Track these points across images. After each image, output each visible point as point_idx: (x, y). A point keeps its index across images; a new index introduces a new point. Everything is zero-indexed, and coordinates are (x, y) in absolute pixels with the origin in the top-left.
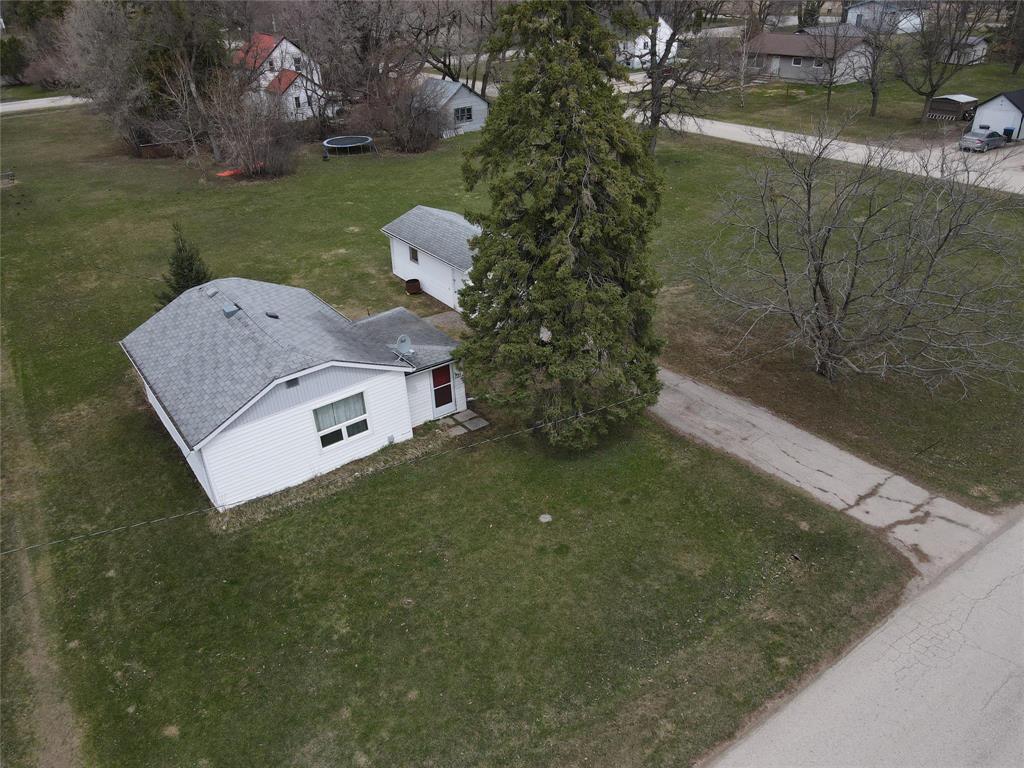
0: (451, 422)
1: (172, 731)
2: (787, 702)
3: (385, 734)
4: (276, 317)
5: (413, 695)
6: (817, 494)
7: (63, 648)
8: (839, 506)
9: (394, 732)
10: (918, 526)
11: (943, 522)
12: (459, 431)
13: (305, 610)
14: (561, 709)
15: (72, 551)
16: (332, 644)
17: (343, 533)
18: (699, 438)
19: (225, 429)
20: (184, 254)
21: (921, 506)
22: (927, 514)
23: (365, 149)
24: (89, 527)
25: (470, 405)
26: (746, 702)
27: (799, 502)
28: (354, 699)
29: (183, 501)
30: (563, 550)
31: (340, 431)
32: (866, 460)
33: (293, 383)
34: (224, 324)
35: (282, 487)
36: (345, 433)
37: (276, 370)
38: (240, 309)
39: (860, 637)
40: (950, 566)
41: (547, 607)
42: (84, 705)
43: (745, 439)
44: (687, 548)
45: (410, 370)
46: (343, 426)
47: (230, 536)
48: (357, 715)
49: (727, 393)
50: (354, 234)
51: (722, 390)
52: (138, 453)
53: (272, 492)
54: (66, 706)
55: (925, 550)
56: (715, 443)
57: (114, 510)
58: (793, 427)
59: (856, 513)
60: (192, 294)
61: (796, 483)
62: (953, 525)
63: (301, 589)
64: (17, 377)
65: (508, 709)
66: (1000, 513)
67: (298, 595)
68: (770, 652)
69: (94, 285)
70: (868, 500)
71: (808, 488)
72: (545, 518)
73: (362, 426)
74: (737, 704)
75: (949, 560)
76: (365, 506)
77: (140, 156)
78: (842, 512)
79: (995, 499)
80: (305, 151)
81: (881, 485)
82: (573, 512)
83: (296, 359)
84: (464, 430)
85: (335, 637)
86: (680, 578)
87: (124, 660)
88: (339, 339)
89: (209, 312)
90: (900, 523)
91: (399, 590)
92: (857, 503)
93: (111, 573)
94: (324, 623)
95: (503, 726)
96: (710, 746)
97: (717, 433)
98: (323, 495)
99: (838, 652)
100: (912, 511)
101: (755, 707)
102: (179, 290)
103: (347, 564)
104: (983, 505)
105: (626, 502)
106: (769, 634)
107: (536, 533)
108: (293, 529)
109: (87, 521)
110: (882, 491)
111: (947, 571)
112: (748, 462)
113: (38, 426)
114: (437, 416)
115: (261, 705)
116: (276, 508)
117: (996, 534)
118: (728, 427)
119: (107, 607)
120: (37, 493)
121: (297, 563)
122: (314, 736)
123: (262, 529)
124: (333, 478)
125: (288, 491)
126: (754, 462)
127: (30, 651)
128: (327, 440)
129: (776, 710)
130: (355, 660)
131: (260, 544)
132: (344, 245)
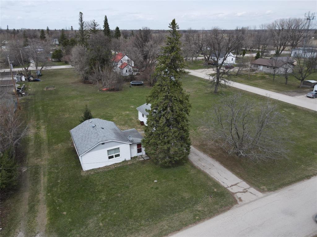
0: (141, 157)
1: (65, 213)
2: (194, 226)
3: (107, 220)
4: (103, 129)
5: (115, 213)
6: (222, 183)
7: (47, 194)
8: (226, 186)
9: (109, 220)
10: (243, 193)
11: (250, 193)
12: (142, 159)
13: (97, 194)
14: (146, 221)
15: (52, 176)
16: (101, 201)
17: (109, 179)
18: (199, 167)
19: (87, 152)
20: (87, 112)
21: (246, 189)
22: (247, 191)
23: (141, 85)
24: (56, 171)
25: (146, 154)
26: (185, 224)
27: (217, 184)
28: (102, 212)
29: (77, 168)
30: (157, 188)
31: (113, 156)
32: (238, 177)
33: (103, 144)
34: (92, 129)
35: (98, 167)
36: (114, 156)
37: (100, 140)
38: (96, 126)
39: (217, 215)
40: (246, 203)
41: (149, 200)
42: (49, 206)
43: (210, 169)
44: (186, 192)
45: (131, 143)
46: (114, 155)
47: (85, 176)
48: (102, 216)
49: (211, 157)
50: (132, 108)
51: (210, 157)
52: (69, 156)
53: (96, 168)
54: (45, 206)
55: (242, 199)
56: (202, 169)
57: (62, 168)
58: (223, 167)
59: (229, 189)
60: (87, 121)
61: (218, 180)
62: (252, 194)
63: (97, 189)
64: (47, 137)
65: (135, 219)
66: (265, 193)
67: (96, 191)
68: (195, 216)
69: (68, 116)
70: (234, 186)
71: (220, 182)
72: (155, 181)
73: (118, 155)
74: (183, 224)
75: (247, 202)
76: (116, 174)
77: (85, 83)
78: (226, 188)
79: (266, 190)
80: (125, 84)
81: (238, 183)
82: (163, 181)
83: (105, 138)
84: (143, 159)
85: (102, 200)
86: (182, 198)
87: (58, 199)
88: (116, 135)
89: (89, 126)
90: (239, 192)
91: (118, 192)
92: (231, 187)
93: (59, 181)
94: (100, 197)
95: (132, 223)
96: (174, 231)
97: (204, 166)
98: (107, 170)
99: (210, 217)
100: (243, 190)
101: (187, 225)
102: (85, 120)
103: (108, 185)
104: (262, 191)
105: (175, 180)
106: (197, 212)
107: (152, 184)
108: (99, 177)
109: (56, 170)
110: (238, 185)
111: (245, 204)
112: (209, 174)
113: (50, 148)
114: (138, 155)
115: (83, 211)
116: (96, 172)
117: (262, 198)
118: (207, 165)
119: (57, 188)
120: (47, 163)
121: (98, 184)
122: (92, 218)
123: (92, 176)
124: (110, 166)
125: (100, 168)
126: (210, 174)
127: (40, 194)
128: (110, 158)
129: (191, 227)
130: (105, 205)
131: (91, 179)
132: (129, 110)
